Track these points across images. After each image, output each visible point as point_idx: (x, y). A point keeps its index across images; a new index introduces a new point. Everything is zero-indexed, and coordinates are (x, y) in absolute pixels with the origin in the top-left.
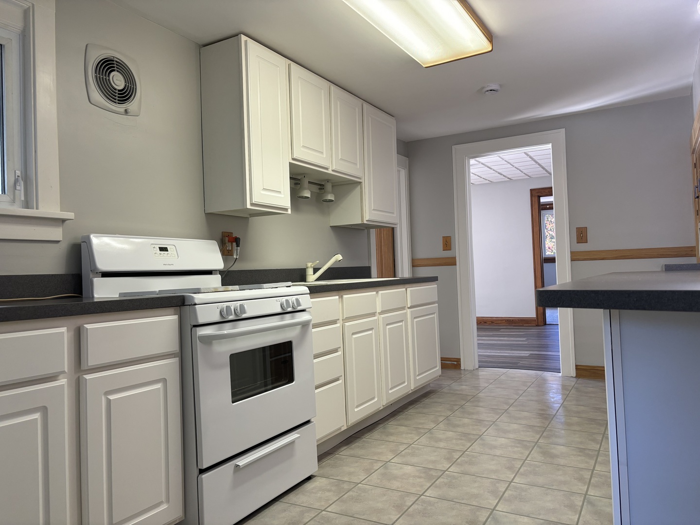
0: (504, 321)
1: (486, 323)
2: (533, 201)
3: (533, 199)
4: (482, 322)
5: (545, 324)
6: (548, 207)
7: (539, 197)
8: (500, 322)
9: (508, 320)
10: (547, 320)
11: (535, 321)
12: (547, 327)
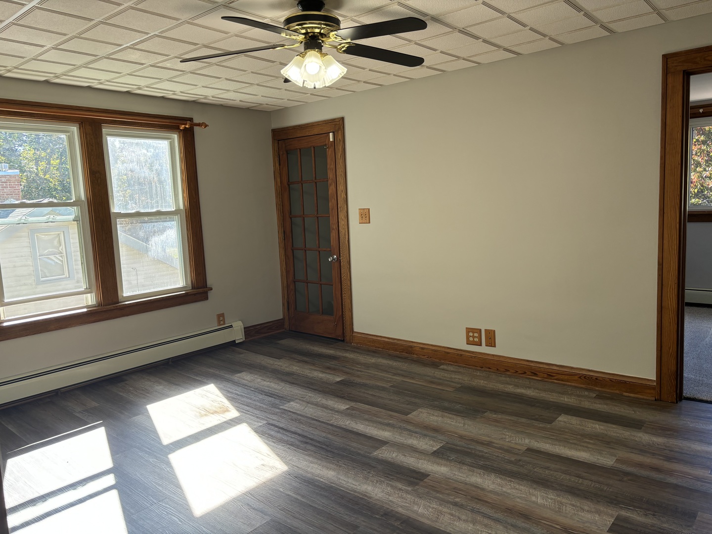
0: (576, 378)
1: (535, 374)
2: (670, 86)
3: (670, 80)
4: (529, 373)
5: (680, 397)
6: (701, 111)
7: (687, 76)
8: (566, 377)
9: (585, 377)
10: (685, 392)
11: (653, 388)
12: (684, 404)
